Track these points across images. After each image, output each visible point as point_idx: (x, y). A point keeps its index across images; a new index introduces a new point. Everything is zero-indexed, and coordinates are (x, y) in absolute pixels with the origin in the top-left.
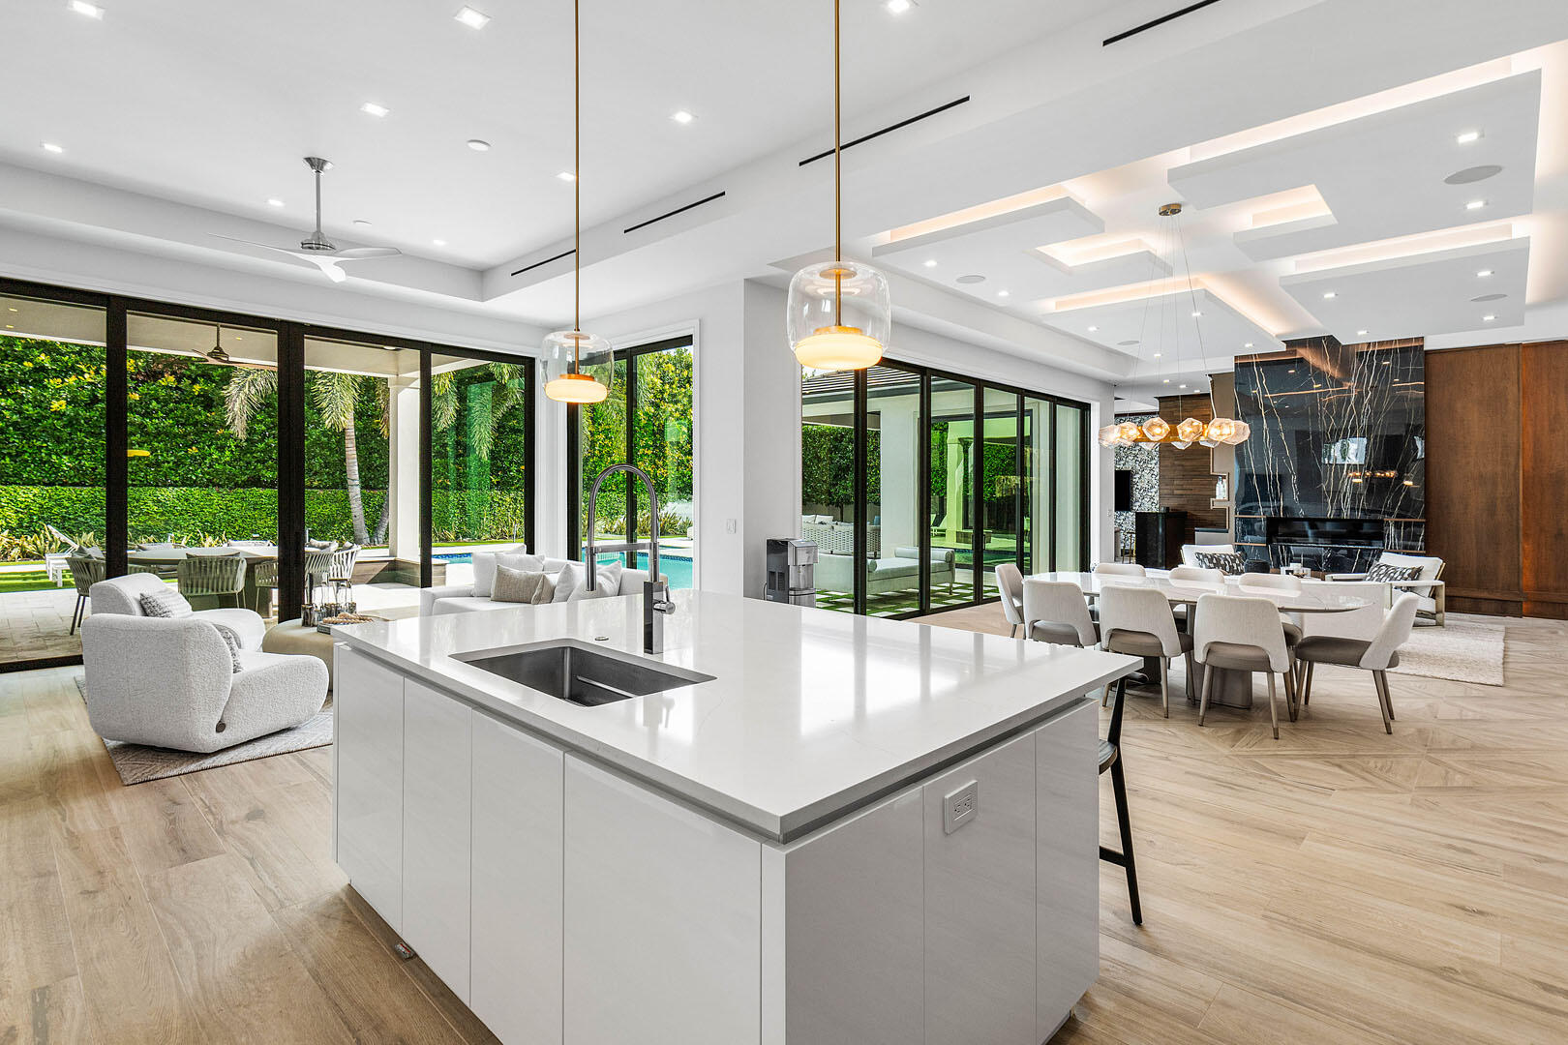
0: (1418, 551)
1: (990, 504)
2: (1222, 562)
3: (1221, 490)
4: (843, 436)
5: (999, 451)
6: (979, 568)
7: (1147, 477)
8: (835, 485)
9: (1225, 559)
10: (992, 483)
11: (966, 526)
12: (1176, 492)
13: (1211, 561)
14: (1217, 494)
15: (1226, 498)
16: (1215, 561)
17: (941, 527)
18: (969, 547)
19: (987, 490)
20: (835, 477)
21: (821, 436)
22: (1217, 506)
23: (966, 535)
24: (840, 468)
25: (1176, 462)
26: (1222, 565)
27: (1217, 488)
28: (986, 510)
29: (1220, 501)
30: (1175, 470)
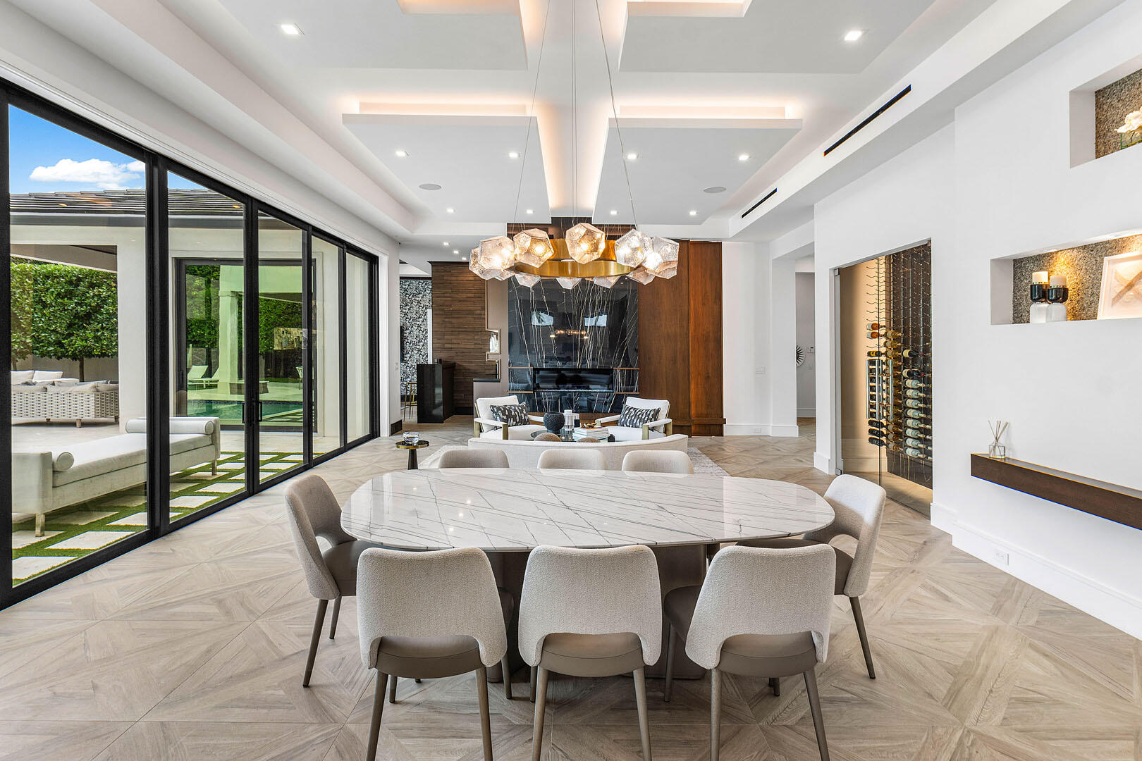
0: (635, 393)
1: (267, 356)
2: (513, 413)
3: (494, 346)
4: (79, 280)
5: (275, 307)
6: (252, 429)
7: (416, 332)
8: (70, 335)
9: (515, 411)
10: (270, 337)
11: (240, 377)
12: (447, 346)
13: (504, 414)
14: (491, 348)
15: (498, 352)
16: (507, 413)
17: (214, 378)
18: (242, 398)
19: (262, 344)
20: (70, 326)
21: (48, 277)
22: (491, 358)
23: (239, 386)
24: (76, 316)
25: (446, 320)
26: (513, 417)
27: (491, 343)
28: (262, 362)
29: (493, 354)
30: (445, 327)
